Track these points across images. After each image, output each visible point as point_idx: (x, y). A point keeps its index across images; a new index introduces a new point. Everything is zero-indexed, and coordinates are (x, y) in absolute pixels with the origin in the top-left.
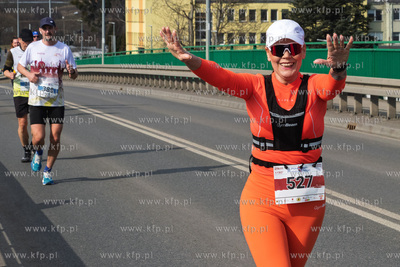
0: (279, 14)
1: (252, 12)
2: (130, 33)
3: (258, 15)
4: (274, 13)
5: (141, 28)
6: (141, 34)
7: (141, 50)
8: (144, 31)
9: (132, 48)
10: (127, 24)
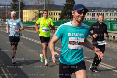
0: (58, 14)
1: (52, 13)
2: (24, 17)
3: (53, 14)
4: (57, 13)
5: (27, 16)
6: (27, 18)
7: (27, 21)
8: (27, 17)
9: (25, 21)
10: (24, 15)
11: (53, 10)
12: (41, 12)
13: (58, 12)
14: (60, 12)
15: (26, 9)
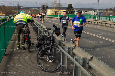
6: (49, 13)
11: (62, 10)
12: (56, 11)
13: (64, 10)
14: (65, 10)
15: (49, 9)
